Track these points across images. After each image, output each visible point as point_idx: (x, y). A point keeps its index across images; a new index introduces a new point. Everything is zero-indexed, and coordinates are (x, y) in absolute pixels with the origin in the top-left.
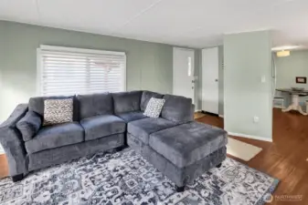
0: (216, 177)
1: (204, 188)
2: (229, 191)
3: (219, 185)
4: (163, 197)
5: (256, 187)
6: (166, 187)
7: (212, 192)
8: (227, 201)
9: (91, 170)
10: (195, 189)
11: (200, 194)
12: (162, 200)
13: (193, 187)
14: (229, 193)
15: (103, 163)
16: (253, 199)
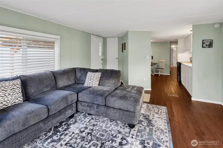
0: (143, 114)
1: (142, 121)
2: (153, 118)
3: (147, 117)
4: (127, 135)
5: (161, 112)
6: (124, 129)
7: (147, 122)
8: (155, 123)
9: (60, 140)
10: (138, 123)
11: (143, 125)
12: (128, 137)
13: (137, 123)
14: (154, 119)
15: (65, 130)
16: (164, 118)
